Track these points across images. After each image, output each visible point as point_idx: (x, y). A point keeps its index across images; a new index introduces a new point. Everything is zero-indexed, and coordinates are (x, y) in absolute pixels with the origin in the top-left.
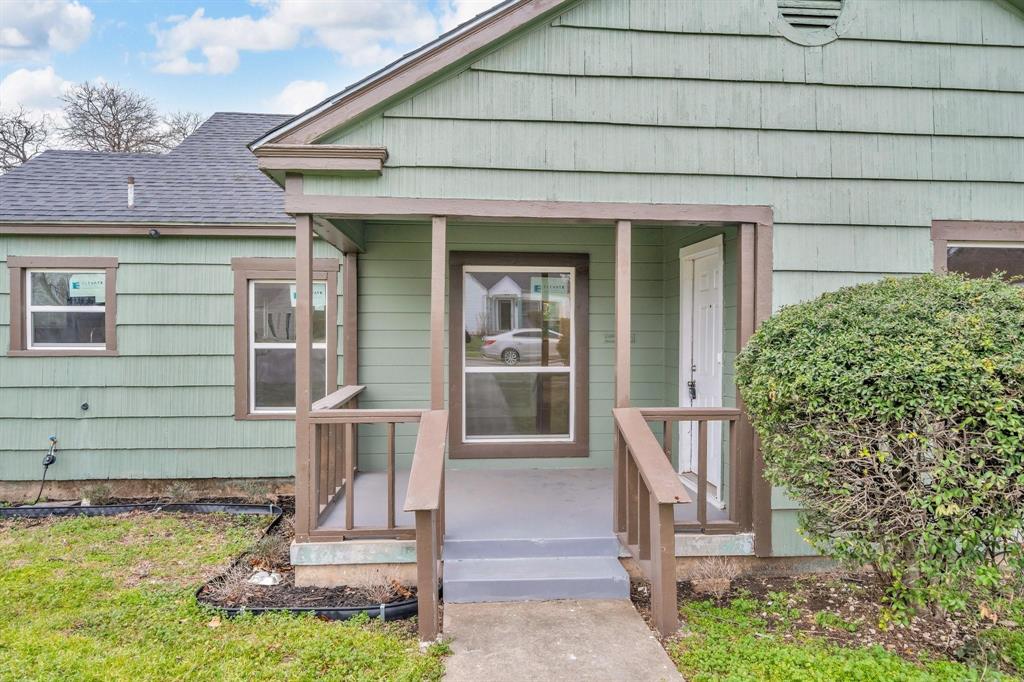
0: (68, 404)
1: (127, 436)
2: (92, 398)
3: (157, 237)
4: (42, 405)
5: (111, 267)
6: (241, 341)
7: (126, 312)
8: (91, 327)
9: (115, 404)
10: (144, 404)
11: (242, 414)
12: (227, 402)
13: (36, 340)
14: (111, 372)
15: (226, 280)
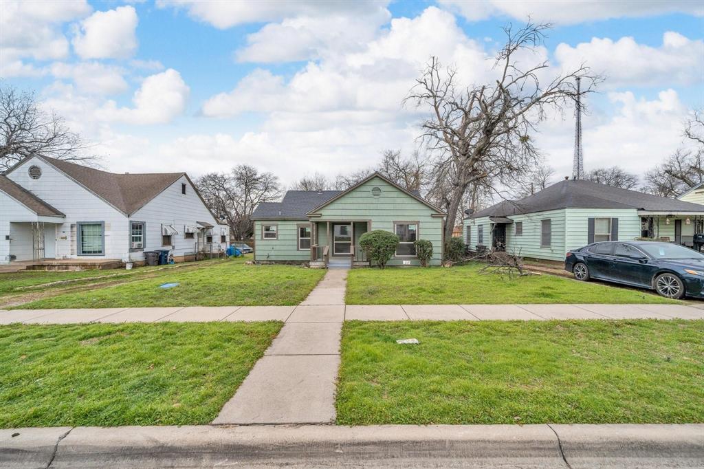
0: (270, 248)
1: (280, 253)
2: (274, 247)
3: (285, 220)
4: (266, 248)
5: (277, 225)
6: (298, 238)
7: (280, 233)
8: (273, 235)
9: (277, 248)
10: (283, 248)
11: (298, 250)
12: (296, 248)
13: (265, 237)
14: (277, 242)
15: (296, 227)
